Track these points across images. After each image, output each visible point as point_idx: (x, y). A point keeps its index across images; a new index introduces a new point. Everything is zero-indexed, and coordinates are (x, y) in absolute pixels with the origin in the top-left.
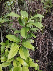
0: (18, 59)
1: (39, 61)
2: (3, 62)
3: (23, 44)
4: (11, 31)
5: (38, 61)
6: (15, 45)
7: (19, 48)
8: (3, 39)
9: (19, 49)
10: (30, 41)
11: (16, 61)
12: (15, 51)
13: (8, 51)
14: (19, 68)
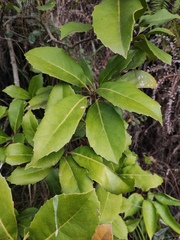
0: (79, 156)
1: (155, 161)
2: (15, 167)
3: (104, 91)
4: (49, 38)
5: (152, 158)
6: (64, 96)
7: (84, 108)
8: (19, 73)
9: (85, 118)
10: (134, 81)
11: (73, 165)
12: (67, 124)
13: (36, 120)
14: (86, 200)
